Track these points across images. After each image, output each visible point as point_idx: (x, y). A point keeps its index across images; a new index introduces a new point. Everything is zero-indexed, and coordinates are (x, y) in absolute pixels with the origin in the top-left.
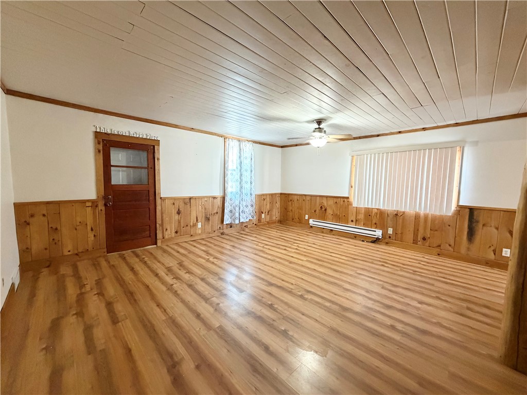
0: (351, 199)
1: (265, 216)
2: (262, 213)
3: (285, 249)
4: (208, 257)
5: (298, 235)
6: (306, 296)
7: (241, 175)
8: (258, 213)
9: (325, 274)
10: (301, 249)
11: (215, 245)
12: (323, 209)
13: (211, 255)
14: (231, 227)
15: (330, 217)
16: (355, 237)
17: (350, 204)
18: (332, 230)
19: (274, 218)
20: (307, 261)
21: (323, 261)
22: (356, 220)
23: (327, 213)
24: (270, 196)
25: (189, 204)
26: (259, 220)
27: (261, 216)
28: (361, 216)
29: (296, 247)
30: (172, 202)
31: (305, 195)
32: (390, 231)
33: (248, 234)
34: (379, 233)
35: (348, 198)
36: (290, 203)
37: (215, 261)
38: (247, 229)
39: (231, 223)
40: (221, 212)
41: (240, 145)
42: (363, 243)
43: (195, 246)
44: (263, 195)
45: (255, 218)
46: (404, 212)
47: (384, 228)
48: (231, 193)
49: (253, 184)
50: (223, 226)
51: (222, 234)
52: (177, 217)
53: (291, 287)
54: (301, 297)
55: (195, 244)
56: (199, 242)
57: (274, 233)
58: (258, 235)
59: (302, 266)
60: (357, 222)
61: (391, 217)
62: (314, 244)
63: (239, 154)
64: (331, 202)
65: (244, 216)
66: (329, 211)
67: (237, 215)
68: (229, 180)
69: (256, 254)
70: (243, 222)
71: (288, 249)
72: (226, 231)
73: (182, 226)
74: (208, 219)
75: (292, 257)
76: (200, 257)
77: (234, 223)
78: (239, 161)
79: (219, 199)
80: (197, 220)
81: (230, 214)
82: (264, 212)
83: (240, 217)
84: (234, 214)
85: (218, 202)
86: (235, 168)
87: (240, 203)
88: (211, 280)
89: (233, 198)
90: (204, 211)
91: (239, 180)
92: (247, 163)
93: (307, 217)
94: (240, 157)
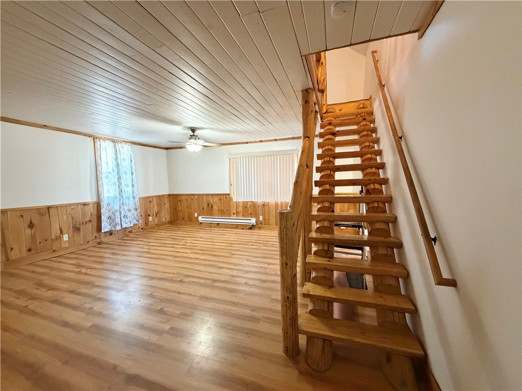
0: (232, 195)
1: (153, 219)
2: (150, 216)
3: (172, 247)
4: (78, 270)
5: (188, 232)
6: (185, 280)
7: (119, 178)
8: (143, 216)
9: (205, 260)
10: (188, 244)
11: (90, 256)
12: (210, 206)
13: (83, 267)
14: (111, 234)
15: (216, 212)
16: (237, 226)
17: (231, 199)
18: (218, 224)
19: (164, 220)
20: (192, 253)
21: (206, 250)
22: (237, 213)
23: (214, 210)
24: (158, 198)
25: (47, 215)
26: (146, 223)
27: (148, 219)
28: (240, 209)
29: (183, 244)
30: (19, 214)
31: (193, 195)
32: (261, 218)
33: (133, 239)
34: (253, 221)
35: (229, 194)
36: (179, 204)
37: (89, 271)
38: (131, 234)
39: (110, 231)
40: (96, 220)
41: (115, 146)
42: (243, 230)
43: (60, 262)
44: (149, 197)
45: (141, 221)
46: (268, 202)
47: (257, 216)
48: (108, 198)
49: (136, 186)
50: (100, 236)
51: (100, 243)
52: (28, 231)
53: (172, 276)
54: (181, 281)
55: (60, 260)
56: (66, 257)
57: (163, 234)
58: (144, 238)
59: (186, 257)
60: (238, 214)
61: (260, 207)
62: (201, 238)
63: (114, 156)
64: (216, 199)
65: (127, 221)
66: (215, 207)
67: (118, 220)
68: (104, 184)
69: (140, 256)
70: (126, 228)
71: (174, 246)
72: (104, 239)
73: (38, 243)
74: (77, 229)
75: (178, 252)
76: (68, 271)
77: (114, 229)
78: (115, 163)
79: (91, 206)
80: (61, 232)
81: (109, 221)
82: (151, 215)
83: (122, 222)
84: (114, 220)
85: (91, 210)
86: (111, 171)
87: (120, 208)
88: (83, 289)
89: (111, 203)
90: (71, 221)
91: (117, 183)
92: (125, 165)
93: (196, 215)
94: (116, 159)
